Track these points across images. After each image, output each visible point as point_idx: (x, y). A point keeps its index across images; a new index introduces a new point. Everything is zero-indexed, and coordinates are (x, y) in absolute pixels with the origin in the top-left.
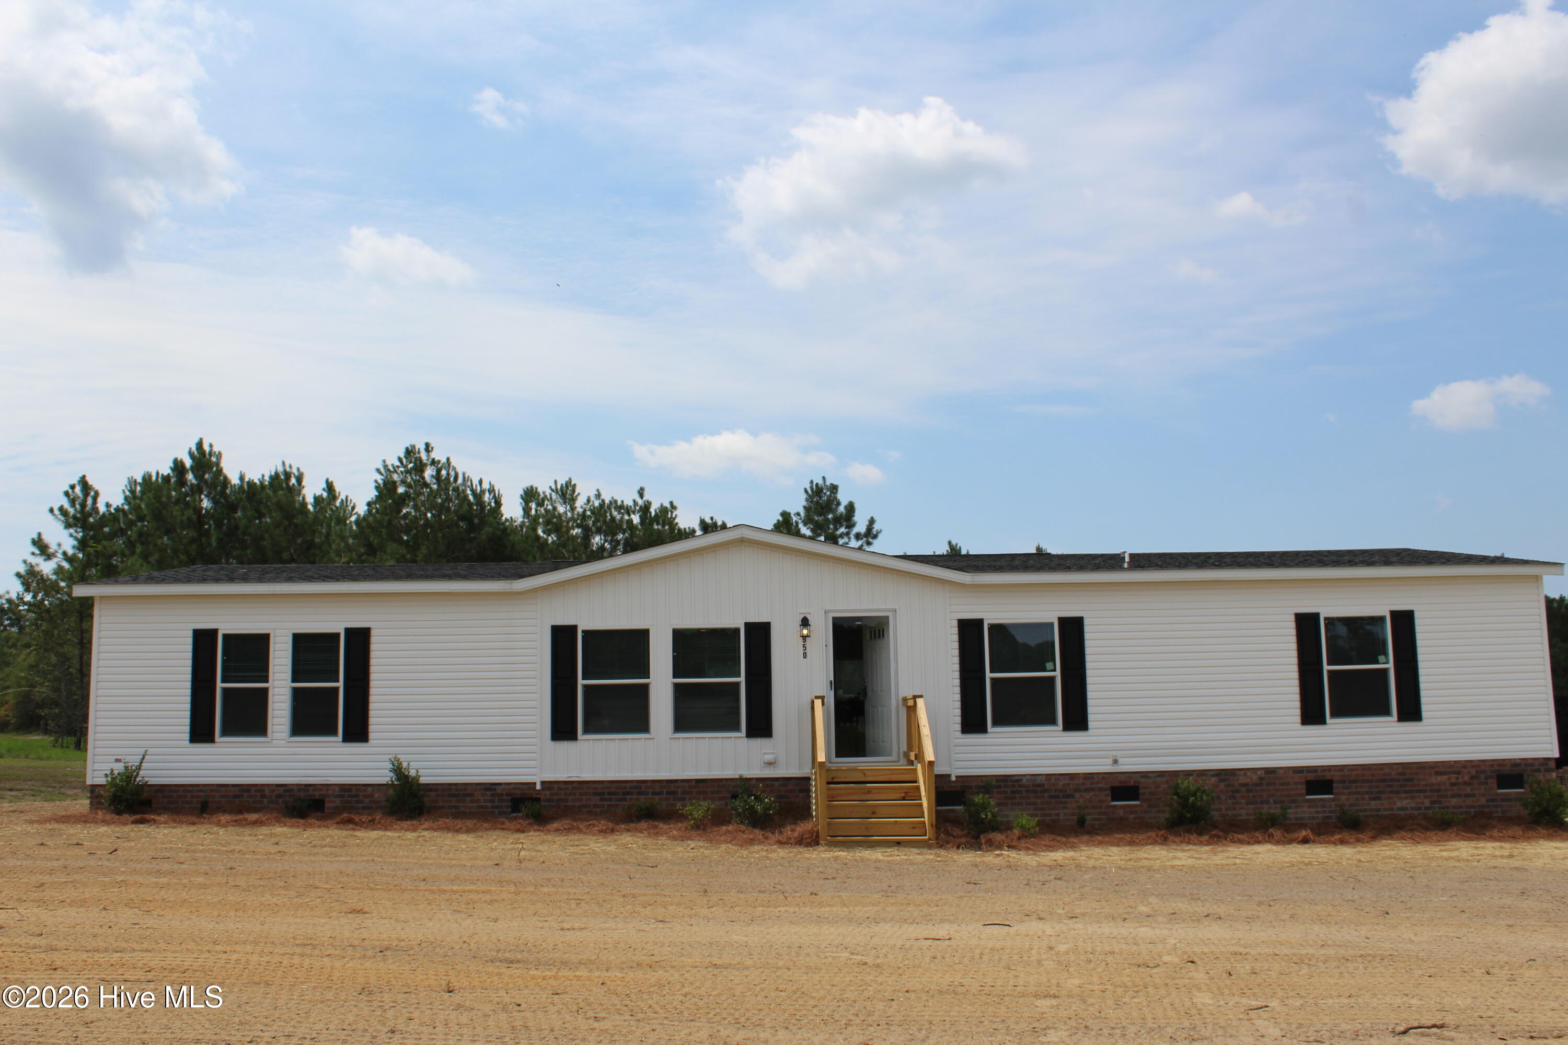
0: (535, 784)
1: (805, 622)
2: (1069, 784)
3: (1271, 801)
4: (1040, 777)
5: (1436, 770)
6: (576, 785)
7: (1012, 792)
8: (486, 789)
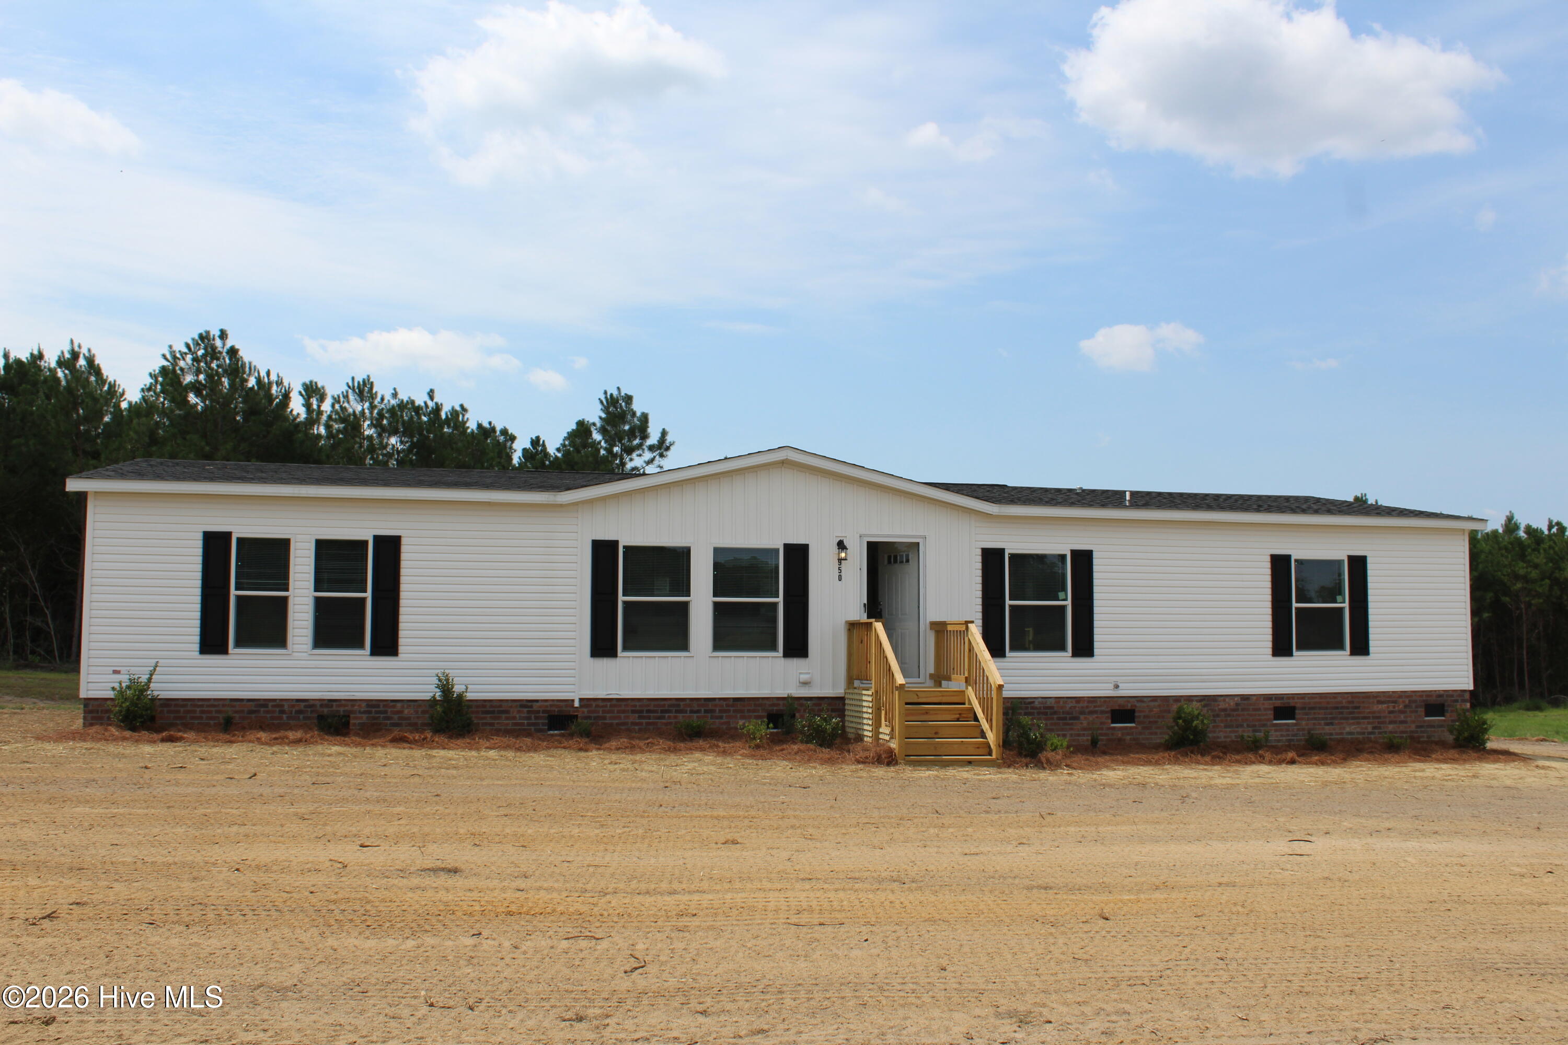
0: (573, 701)
1: (841, 545)
3: (1245, 725)
4: (1050, 700)
5: (1378, 699)
6: (614, 702)
8: (524, 706)
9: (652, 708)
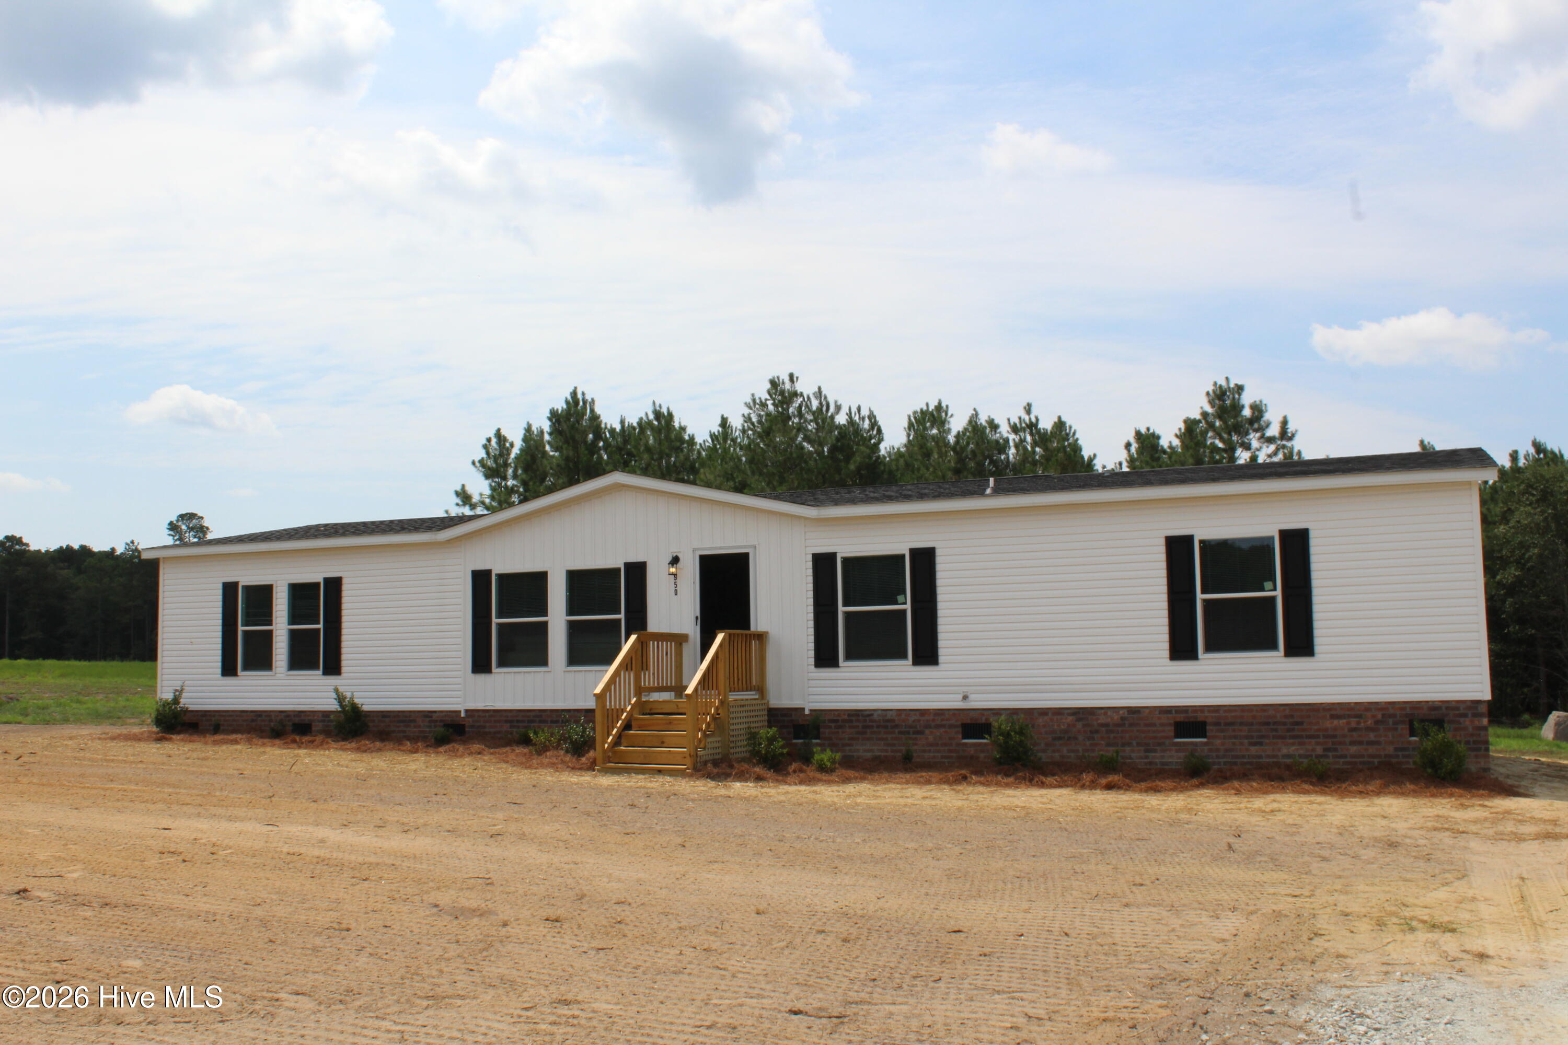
0: (460, 711)
1: (675, 561)
2: (919, 721)
4: (891, 712)
6: (491, 713)
8: (426, 716)
9: (520, 718)
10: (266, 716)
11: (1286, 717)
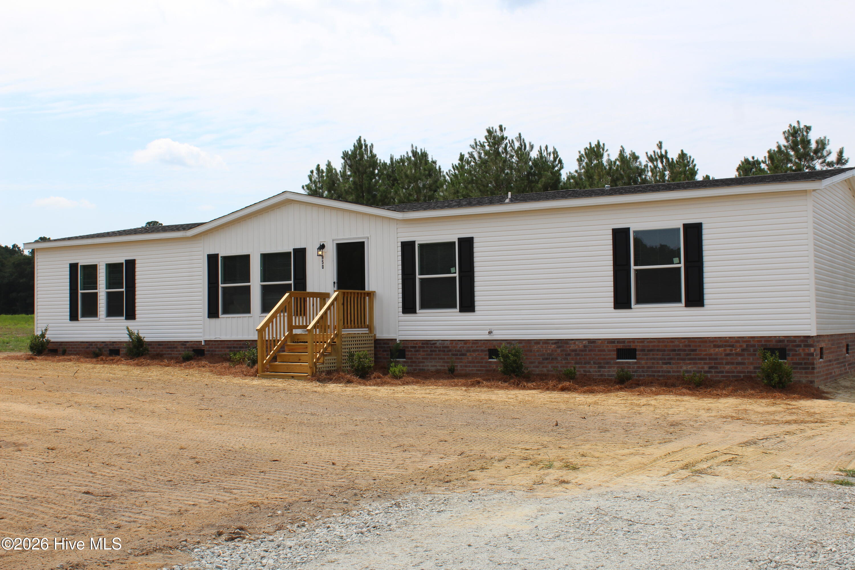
0: (201, 342)
2: (463, 347)
3: (592, 362)
4: (447, 342)
5: (715, 343)
6: (219, 343)
7: (431, 351)
8: (182, 344)
10: (95, 345)
11: (686, 346)
